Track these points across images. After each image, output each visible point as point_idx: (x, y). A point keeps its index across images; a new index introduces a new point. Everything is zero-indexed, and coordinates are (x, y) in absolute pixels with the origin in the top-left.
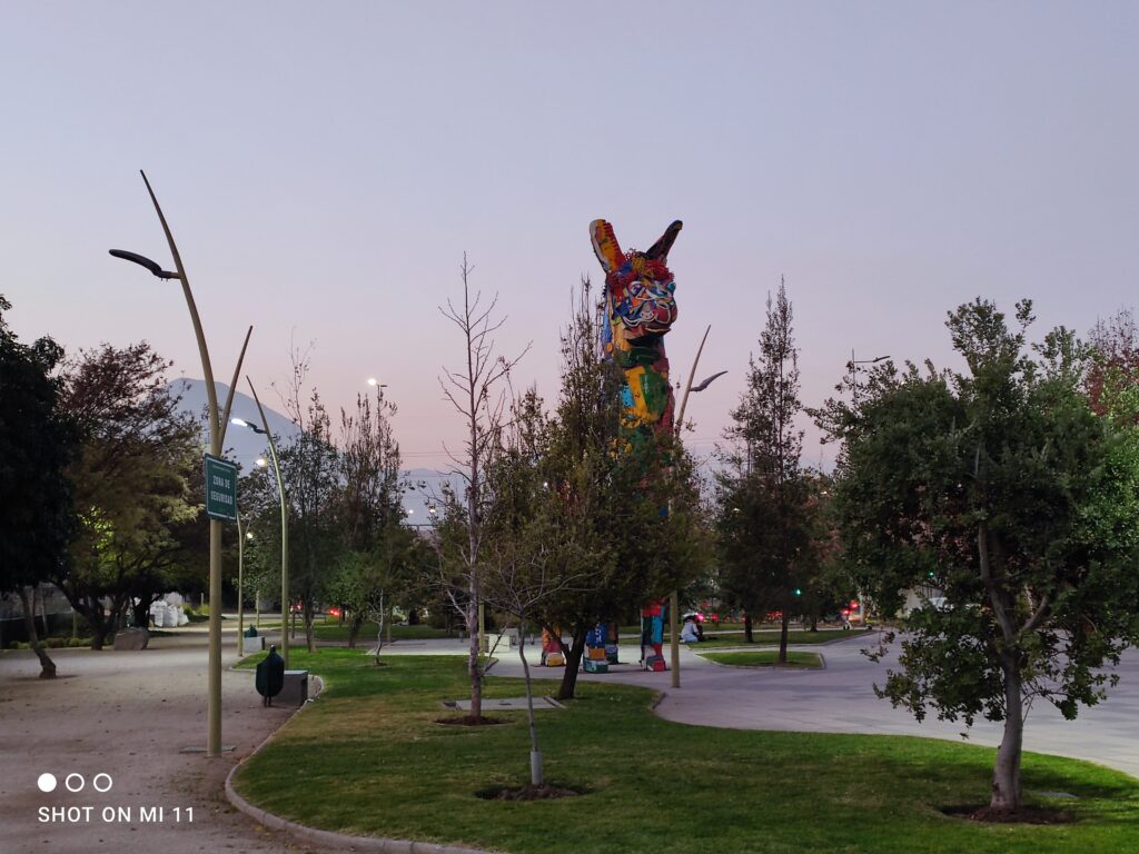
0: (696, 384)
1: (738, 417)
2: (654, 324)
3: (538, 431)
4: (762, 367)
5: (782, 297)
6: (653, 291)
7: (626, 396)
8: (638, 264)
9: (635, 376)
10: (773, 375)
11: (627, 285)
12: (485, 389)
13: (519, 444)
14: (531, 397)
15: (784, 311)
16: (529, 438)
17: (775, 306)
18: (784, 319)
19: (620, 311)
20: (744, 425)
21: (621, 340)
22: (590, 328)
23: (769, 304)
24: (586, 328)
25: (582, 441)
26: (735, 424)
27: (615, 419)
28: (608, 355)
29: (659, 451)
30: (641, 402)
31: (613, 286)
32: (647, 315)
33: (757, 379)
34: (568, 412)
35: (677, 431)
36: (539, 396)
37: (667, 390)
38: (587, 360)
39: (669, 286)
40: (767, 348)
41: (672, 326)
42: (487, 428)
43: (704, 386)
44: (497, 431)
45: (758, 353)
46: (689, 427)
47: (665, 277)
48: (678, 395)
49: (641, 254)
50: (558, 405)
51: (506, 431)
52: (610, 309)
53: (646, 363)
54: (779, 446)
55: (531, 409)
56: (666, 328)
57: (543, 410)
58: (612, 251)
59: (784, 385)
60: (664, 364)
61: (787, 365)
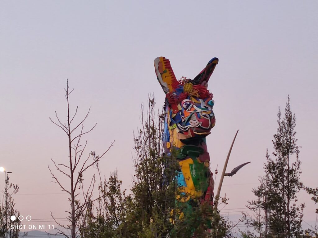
2: (199, 129)
5: (288, 110)
6: (199, 106)
7: (180, 180)
8: (188, 88)
9: (186, 164)
10: (283, 164)
11: (180, 102)
12: (80, 175)
13: (105, 214)
14: (113, 180)
15: (289, 120)
18: (290, 126)
19: (176, 120)
20: (262, 199)
21: (176, 140)
22: (154, 132)
23: (279, 115)
24: (151, 131)
25: (149, 211)
26: (256, 198)
27: (172, 196)
30: (190, 183)
32: (194, 123)
33: (271, 168)
34: (139, 190)
35: (216, 204)
36: (119, 179)
37: (208, 175)
38: (152, 154)
39: (209, 103)
40: (278, 145)
41: (212, 130)
44: (89, 204)
46: (224, 201)
47: (207, 96)
48: (216, 179)
49: (190, 81)
50: (132, 185)
52: (168, 119)
53: (194, 156)
54: (287, 214)
55: (113, 188)
56: (208, 132)
58: (170, 79)
59: (290, 172)
60: (206, 157)
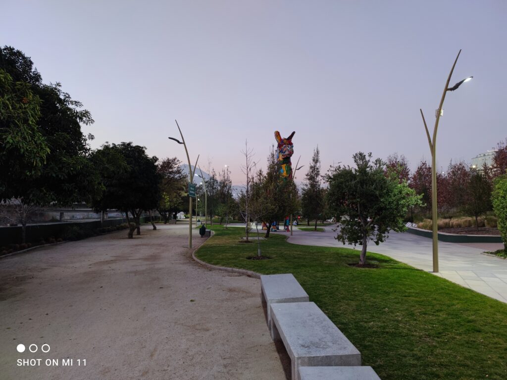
0: (297, 168)
1: (307, 175)
2: (288, 155)
3: (262, 178)
4: (313, 165)
5: (317, 149)
6: (288, 147)
7: (281, 171)
8: (285, 141)
9: (284, 166)
10: (315, 166)
11: (282, 146)
12: (250, 169)
13: (258, 181)
14: (261, 171)
15: (318, 152)
16: (260, 180)
17: (316, 151)
18: (318, 154)
19: (281, 151)
20: (308, 177)
21: (281, 159)
23: (314, 150)
24: (273, 155)
25: (272, 181)
26: (306, 177)
27: (279, 176)
28: (278, 162)
29: (289, 183)
30: (285, 172)
31: (279, 146)
32: (287, 153)
33: (311, 167)
34: (268, 174)
36: (262, 170)
37: (291, 169)
38: (273, 163)
39: (292, 146)
40: (314, 160)
41: (293, 155)
42: (251, 177)
43: (299, 169)
44: (253, 178)
45: (312, 161)
47: (291, 144)
48: (293, 171)
49: (286, 139)
50: (267, 173)
51: (255, 179)
52: (278, 151)
53: (287, 163)
54: (316, 182)
55: (260, 173)
56: (291, 155)
57: (263, 174)
58: (279, 138)
59: (317, 169)
60: (290, 164)
61: (318, 164)
